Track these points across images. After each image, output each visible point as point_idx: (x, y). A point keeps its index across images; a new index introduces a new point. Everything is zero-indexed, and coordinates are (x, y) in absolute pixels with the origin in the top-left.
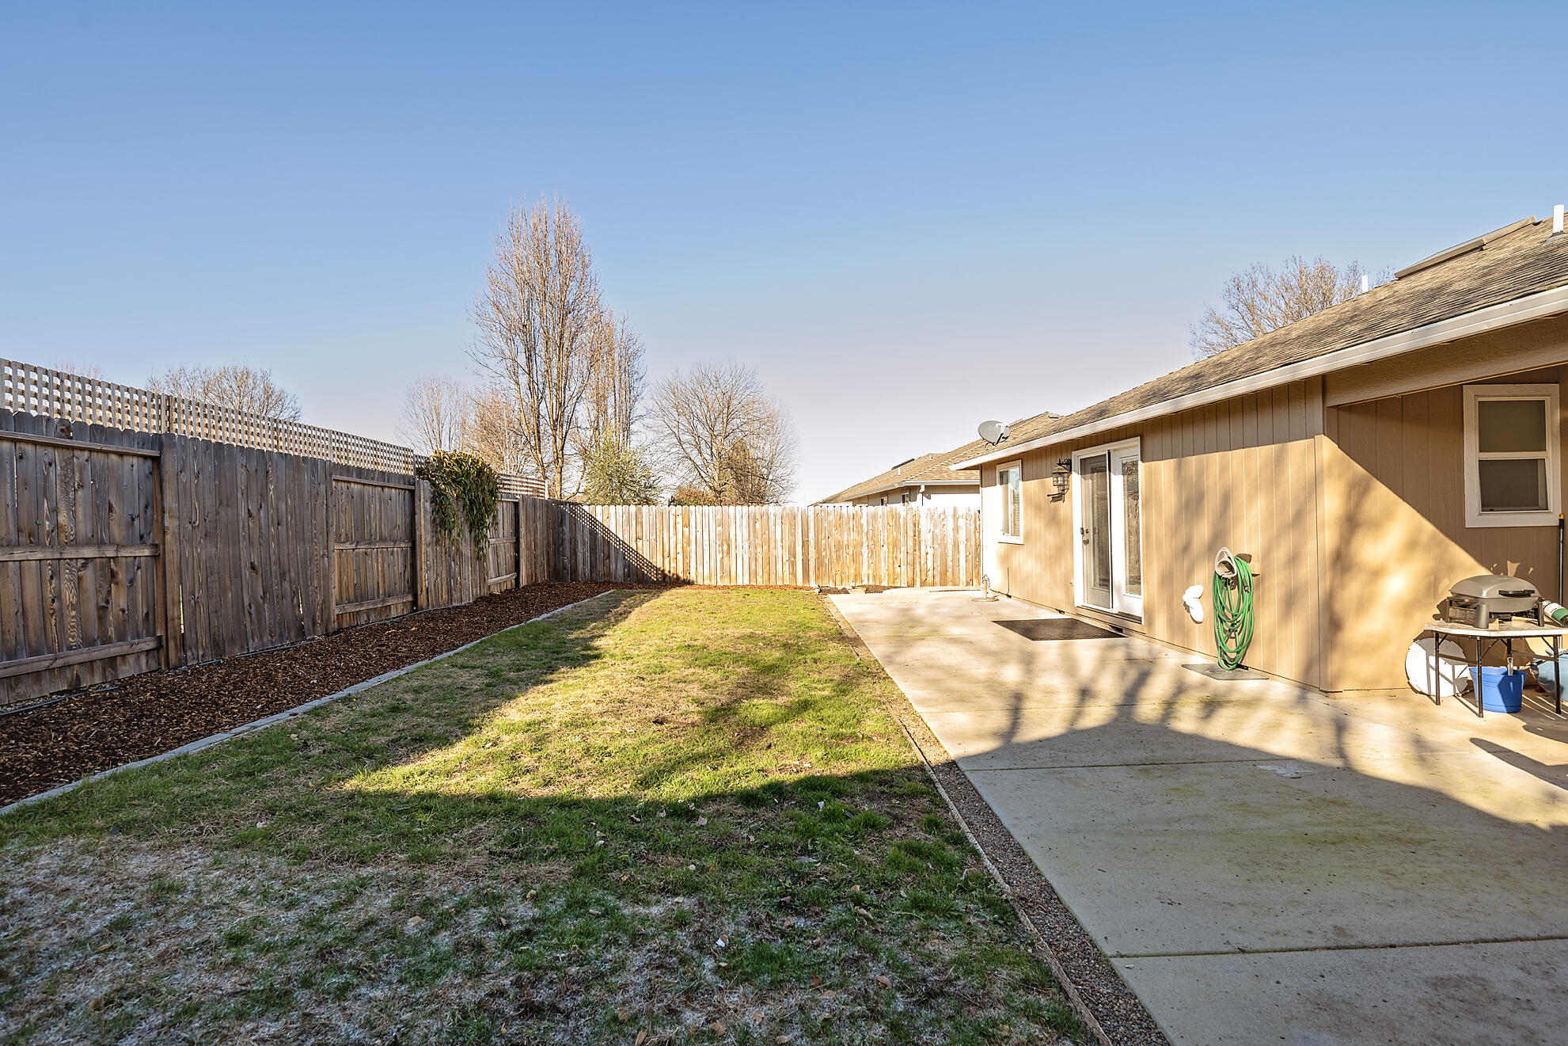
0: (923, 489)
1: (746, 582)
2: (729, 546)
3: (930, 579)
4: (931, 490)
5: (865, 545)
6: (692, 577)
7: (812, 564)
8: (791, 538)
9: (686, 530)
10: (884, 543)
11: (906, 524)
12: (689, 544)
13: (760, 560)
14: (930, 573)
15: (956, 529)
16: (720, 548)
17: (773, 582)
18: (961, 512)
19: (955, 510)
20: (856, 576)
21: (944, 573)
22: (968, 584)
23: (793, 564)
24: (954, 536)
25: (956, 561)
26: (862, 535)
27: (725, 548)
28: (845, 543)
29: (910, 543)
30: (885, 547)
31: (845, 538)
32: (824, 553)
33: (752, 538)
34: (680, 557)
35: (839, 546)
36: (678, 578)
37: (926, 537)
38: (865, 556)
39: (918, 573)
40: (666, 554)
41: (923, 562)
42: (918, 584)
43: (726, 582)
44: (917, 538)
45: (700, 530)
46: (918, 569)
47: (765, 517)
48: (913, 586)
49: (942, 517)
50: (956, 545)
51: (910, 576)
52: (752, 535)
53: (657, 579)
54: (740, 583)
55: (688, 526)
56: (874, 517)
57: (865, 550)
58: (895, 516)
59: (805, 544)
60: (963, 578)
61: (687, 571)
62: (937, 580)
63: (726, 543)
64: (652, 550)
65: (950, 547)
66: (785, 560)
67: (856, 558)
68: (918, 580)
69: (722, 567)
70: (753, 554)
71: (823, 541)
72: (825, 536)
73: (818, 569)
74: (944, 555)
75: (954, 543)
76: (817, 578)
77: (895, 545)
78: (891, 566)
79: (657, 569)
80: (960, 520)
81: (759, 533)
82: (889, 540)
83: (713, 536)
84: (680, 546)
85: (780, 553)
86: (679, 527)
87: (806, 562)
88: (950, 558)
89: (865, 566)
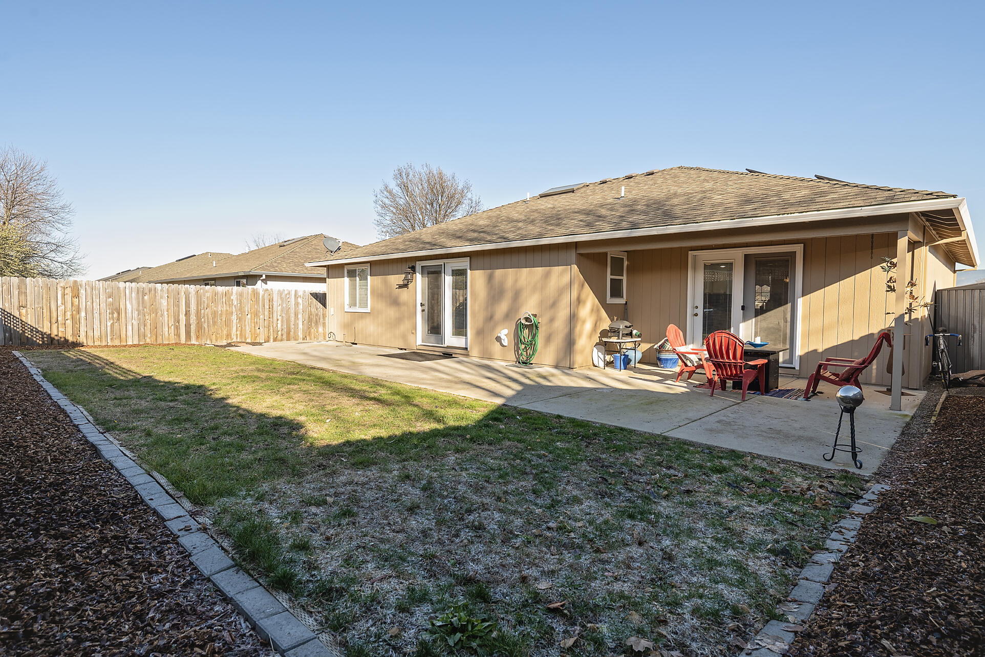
0: (264, 277)
1: (136, 342)
2: (119, 314)
3: (279, 337)
4: (270, 278)
5: (235, 314)
6: (82, 339)
7: (193, 328)
8: (175, 308)
9: (76, 301)
10: (248, 312)
11: (264, 300)
12: (79, 312)
13: (148, 325)
14: (280, 333)
15: (297, 304)
16: (111, 316)
17: (159, 341)
18: (301, 293)
19: (296, 291)
20: (227, 336)
21: (288, 333)
22: (303, 339)
23: (177, 328)
24: (295, 309)
25: (296, 325)
26: (232, 307)
27: (115, 315)
28: (220, 312)
29: (266, 313)
30: (249, 316)
31: (219, 309)
32: (203, 320)
33: (141, 308)
34: (69, 322)
35: (215, 314)
36: (66, 341)
37: (277, 309)
38: (235, 321)
39: (272, 333)
40: (54, 320)
41: (275, 326)
42: (272, 340)
43: (117, 343)
44: (271, 309)
45: (90, 301)
46: (271, 330)
47: (153, 292)
48: (268, 341)
49: (288, 296)
50: (296, 315)
51: (266, 335)
52: (141, 305)
53: (43, 342)
54: (130, 343)
55: (77, 296)
56: (241, 295)
57: (234, 317)
58: (255, 294)
59: (187, 313)
60: (301, 335)
61: (76, 333)
62: (284, 337)
63: (117, 311)
64: (39, 317)
65: (293, 315)
66: (170, 325)
67: (228, 323)
68: (272, 337)
69: (112, 331)
70: (141, 321)
71: (202, 311)
72: (204, 307)
73: (198, 331)
74: (288, 321)
75: (295, 313)
76: (197, 337)
77: (256, 314)
78: (253, 328)
79: (42, 334)
80: (299, 299)
81: (148, 305)
82: (252, 311)
83: (103, 305)
84: (69, 314)
85: (166, 319)
86: (68, 298)
87: (188, 326)
88: (292, 323)
89: (234, 328)
